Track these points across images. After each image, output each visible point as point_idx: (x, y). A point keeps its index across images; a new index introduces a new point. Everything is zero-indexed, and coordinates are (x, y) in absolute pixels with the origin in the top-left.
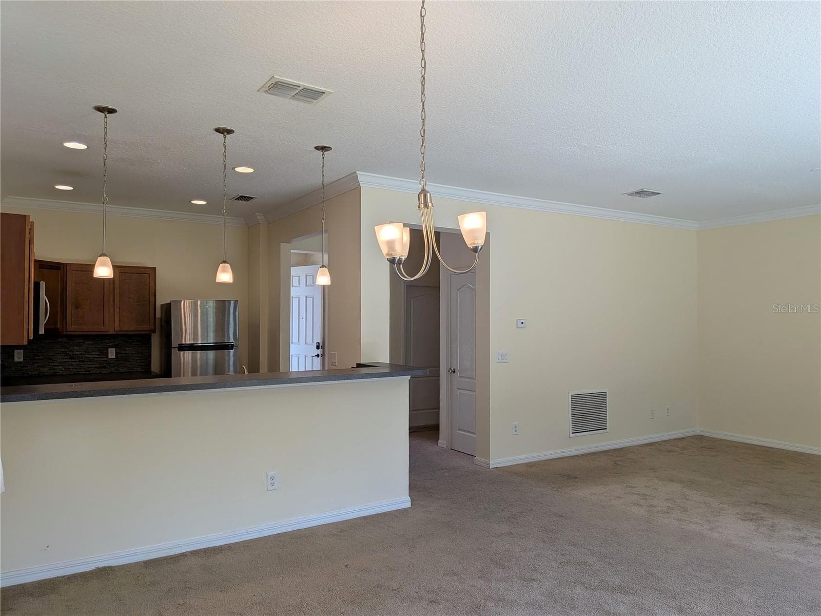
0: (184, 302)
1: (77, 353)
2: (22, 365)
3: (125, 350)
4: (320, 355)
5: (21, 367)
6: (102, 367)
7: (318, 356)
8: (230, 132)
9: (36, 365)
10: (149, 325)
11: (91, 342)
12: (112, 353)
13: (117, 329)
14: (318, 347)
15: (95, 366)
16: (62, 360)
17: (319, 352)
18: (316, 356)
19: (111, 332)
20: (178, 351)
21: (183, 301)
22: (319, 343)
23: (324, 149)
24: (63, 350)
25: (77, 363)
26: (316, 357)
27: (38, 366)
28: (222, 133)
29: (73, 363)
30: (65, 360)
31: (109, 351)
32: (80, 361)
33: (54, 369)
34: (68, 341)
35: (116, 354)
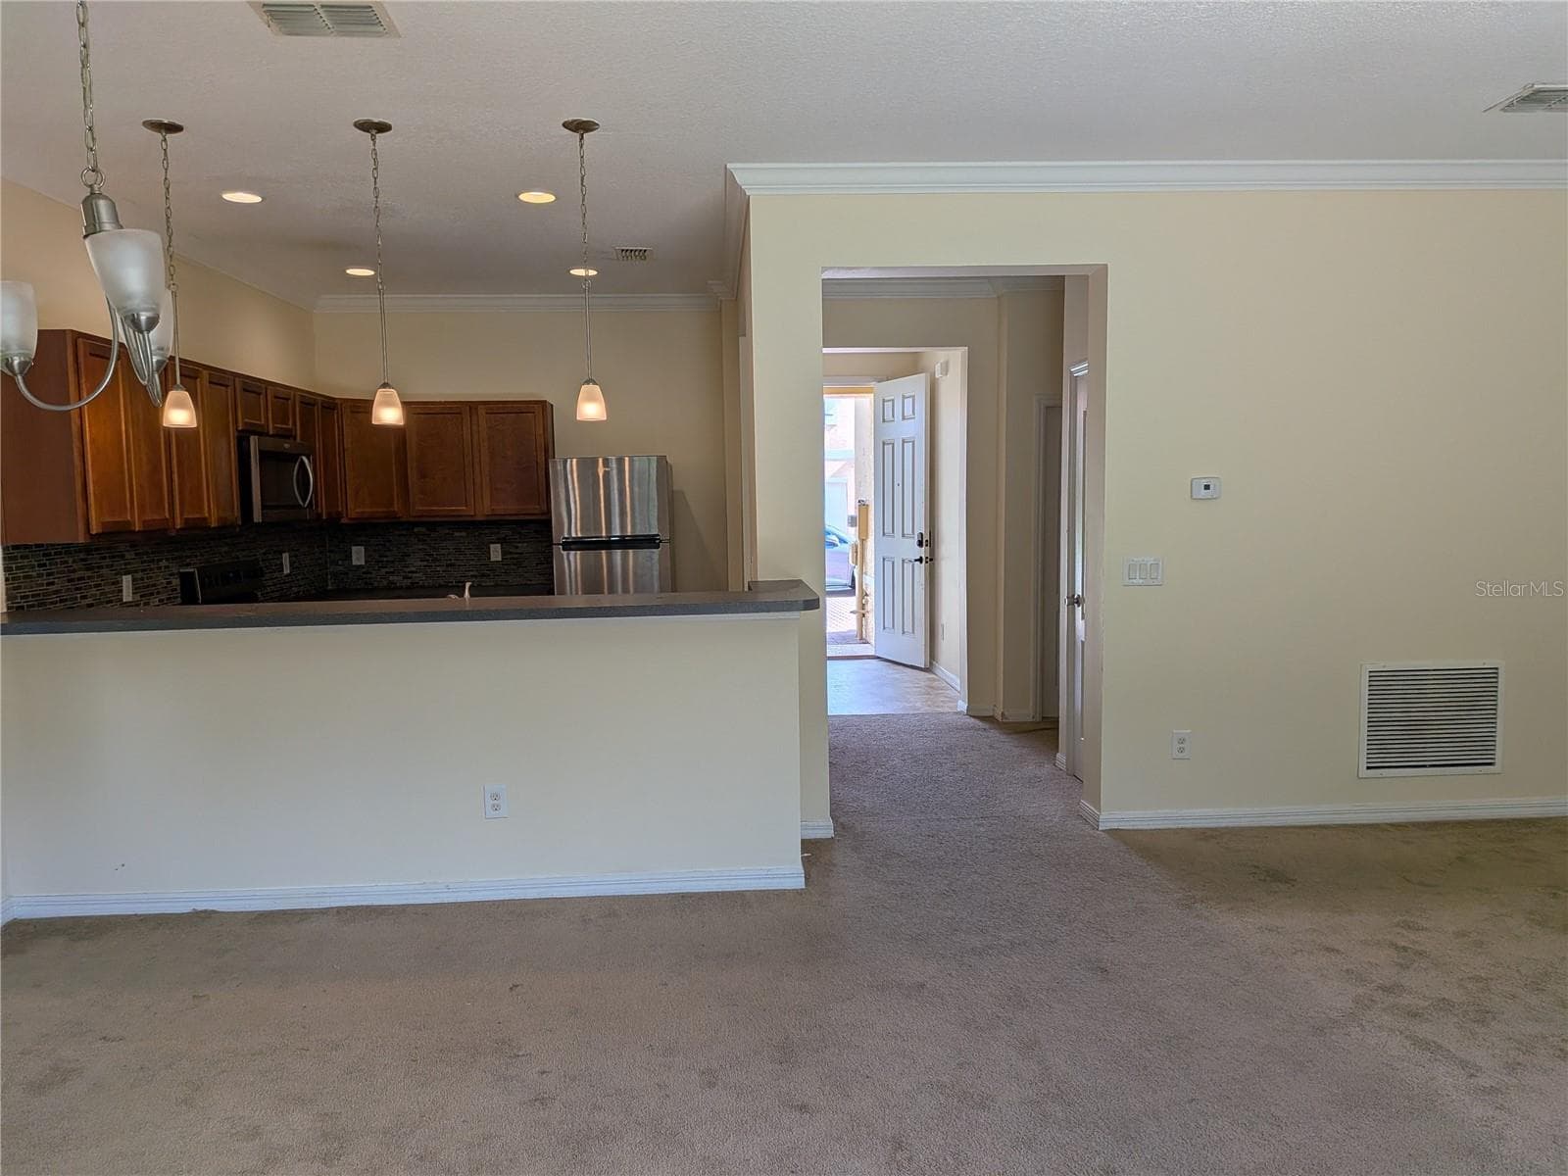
0: (571, 462)
1: (443, 552)
2: (364, 570)
3: (517, 547)
4: (924, 558)
5: (364, 573)
6: (483, 575)
7: (920, 560)
8: (383, 128)
9: (384, 570)
10: (539, 504)
11: (464, 534)
12: (496, 553)
13: (487, 511)
14: (920, 544)
15: (472, 573)
16: (420, 563)
17: (922, 552)
18: (916, 560)
19: (480, 518)
20: (564, 550)
21: (569, 461)
22: (922, 534)
23: (581, 127)
24: (421, 547)
25: (444, 568)
26: (918, 563)
27: (387, 572)
28: (368, 132)
29: (438, 569)
30: (425, 563)
31: (492, 549)
32: (447, 566)
33: (410, 578)
34: (428, 533)
35: (504, 553)
